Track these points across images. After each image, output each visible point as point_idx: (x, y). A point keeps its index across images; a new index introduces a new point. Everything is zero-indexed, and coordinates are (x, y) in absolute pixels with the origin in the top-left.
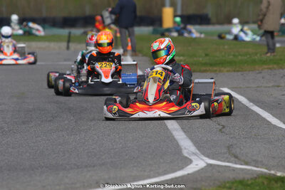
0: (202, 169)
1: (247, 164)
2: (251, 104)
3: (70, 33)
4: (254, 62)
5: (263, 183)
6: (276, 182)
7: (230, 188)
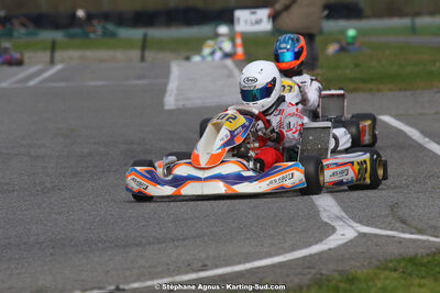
0: (351, 241)
1: (420, 232)
3: (145, 36)
4: (431, 75)
7: (395, 270)
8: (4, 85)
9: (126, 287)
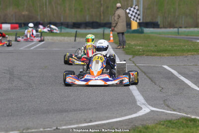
0: (148, 113)
1: (174, 110)
2: (180, 75)
3: (76, 32)
4: (183, 51)
5: (183, 122)
6: (191, 121)
7: (163, 125)
8: (22, 49)
9: (60, 128)
